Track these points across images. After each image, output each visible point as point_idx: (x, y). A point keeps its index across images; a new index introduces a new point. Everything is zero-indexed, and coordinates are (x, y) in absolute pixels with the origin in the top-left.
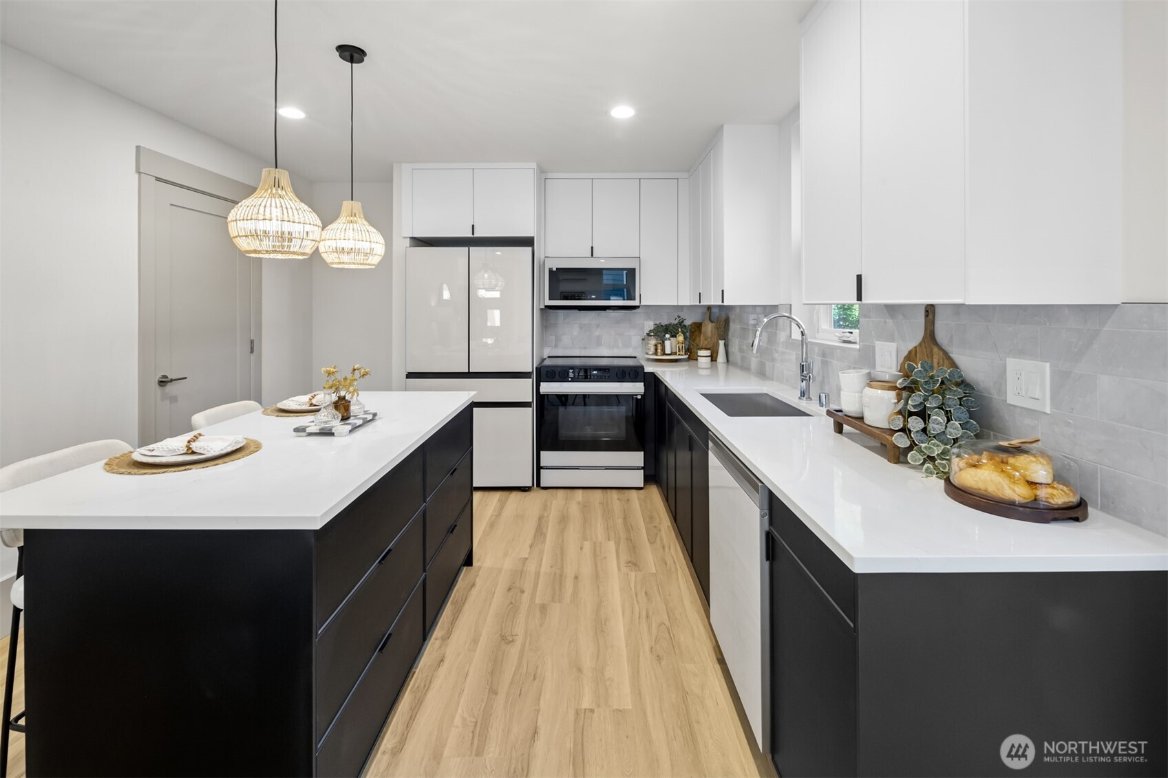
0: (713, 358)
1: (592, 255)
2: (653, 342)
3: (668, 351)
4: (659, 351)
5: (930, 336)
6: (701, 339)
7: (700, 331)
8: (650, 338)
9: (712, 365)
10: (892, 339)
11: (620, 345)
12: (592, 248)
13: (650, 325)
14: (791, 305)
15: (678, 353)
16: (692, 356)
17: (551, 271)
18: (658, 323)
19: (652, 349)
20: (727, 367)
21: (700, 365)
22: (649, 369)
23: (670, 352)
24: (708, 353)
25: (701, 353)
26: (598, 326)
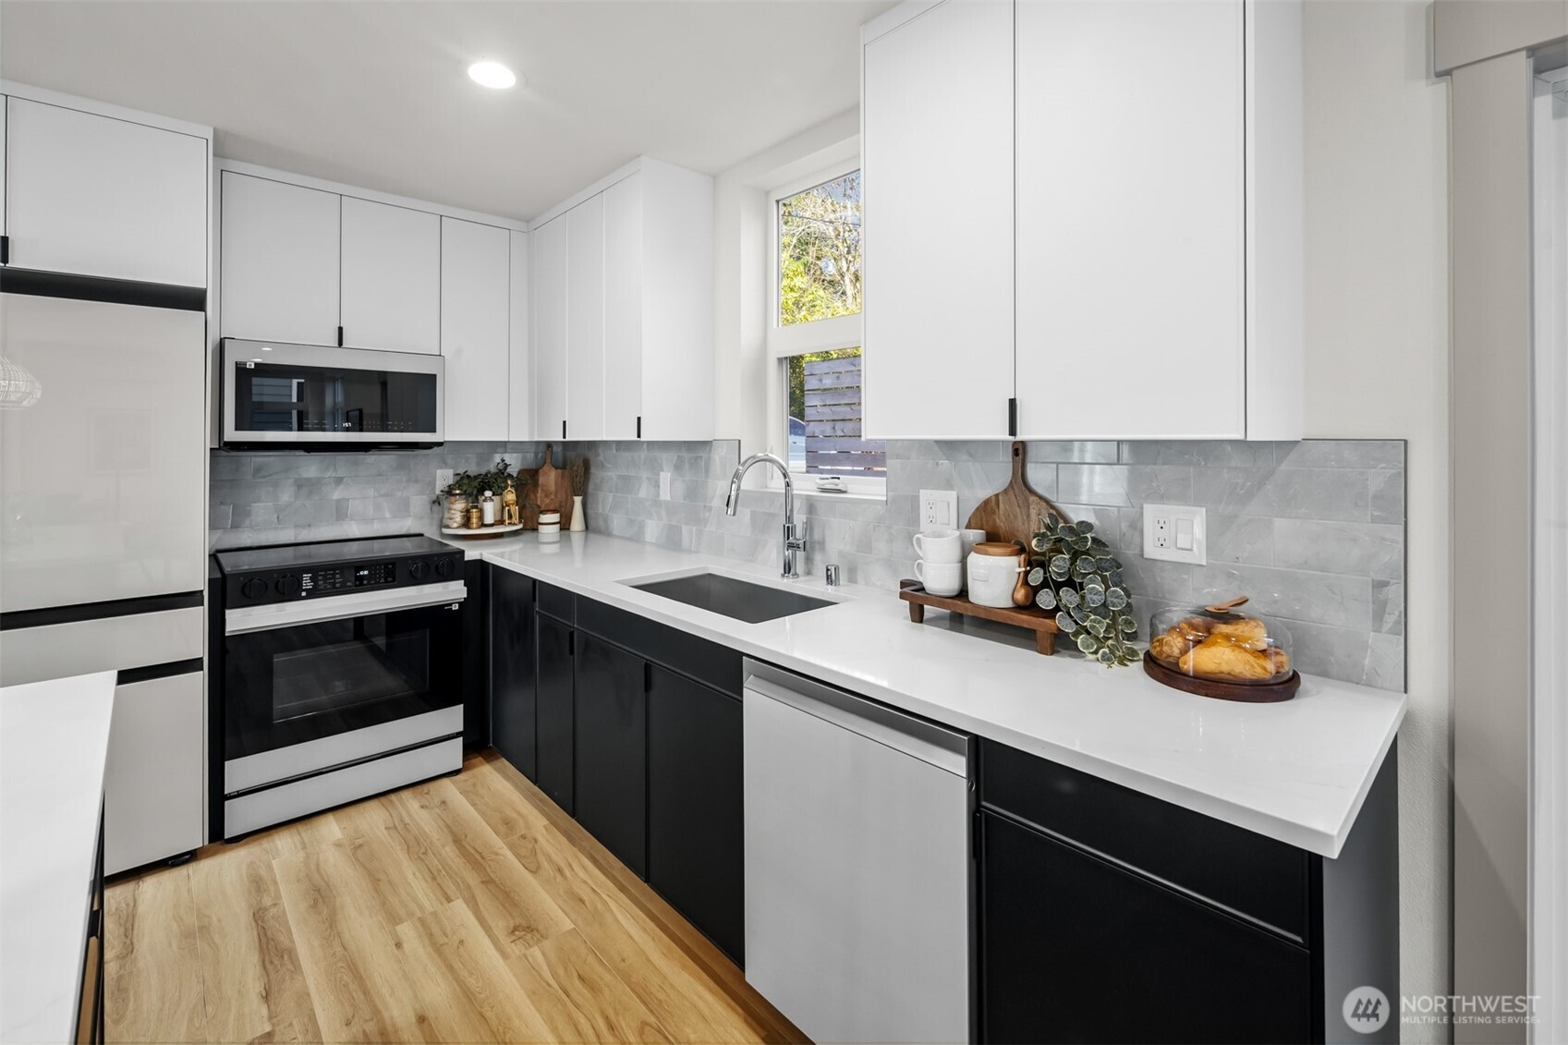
0: (565, 525)
1: (340, 344)
2: (459, 505)
3: (489, 518)
4: (474, 520)
5: (1020, 479)
6: (539, 495)
7: (536, 484)
8: (453, 499)
9: (561, 536)
10: (948, 485)
11: (388, 515)
12: (340, 329)
13: (444, 477)
14: (740, 441)
15: (507, 522)
16: (531, 526)
17: (241, 370)
18: (461, 471)
19: (458, 518)
20: (586, 539)
21: (543, 538)
22: (472, 553)
23: (493, 522)
24: (555, 517)
25: (545, 518)
26: (339, 481)
